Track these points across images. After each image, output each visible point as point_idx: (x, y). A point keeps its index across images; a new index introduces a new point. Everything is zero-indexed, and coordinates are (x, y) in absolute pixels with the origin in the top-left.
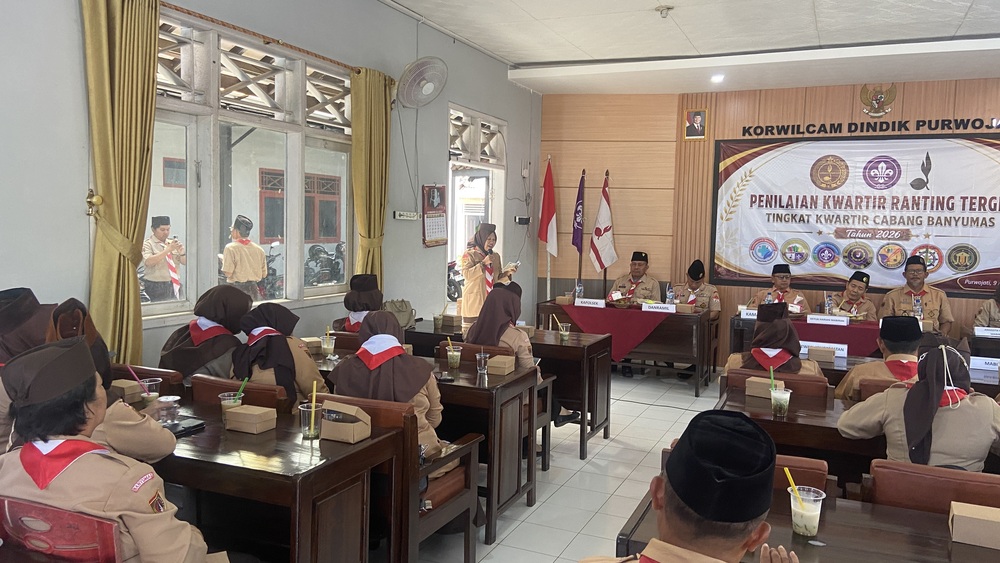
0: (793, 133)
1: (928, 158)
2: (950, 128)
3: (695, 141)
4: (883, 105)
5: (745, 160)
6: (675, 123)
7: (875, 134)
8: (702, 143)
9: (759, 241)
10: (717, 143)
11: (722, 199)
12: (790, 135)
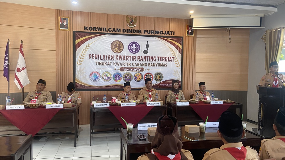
0: (104, 31)
1: (148, 43)
2: (153, 33)
3: (64, 30)
4: (133, 24)
5: (86, 40)
6: (55, 22)
7: (131, 34)
8: (67, 31)
9: (93, 73)
10: (74, 32)
11: (77, 56)
12: (102, 32)
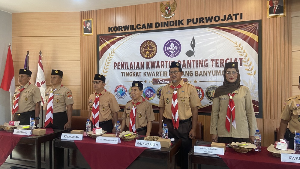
0: (131, 30)
1: (193, 39)
3: (87, 35)
4: (170, 12)
6: (79, 26)
7: (168, 28)
9: (119, 86)
10: (98, 36)
11: (101, 65)
12: (130, 31)
